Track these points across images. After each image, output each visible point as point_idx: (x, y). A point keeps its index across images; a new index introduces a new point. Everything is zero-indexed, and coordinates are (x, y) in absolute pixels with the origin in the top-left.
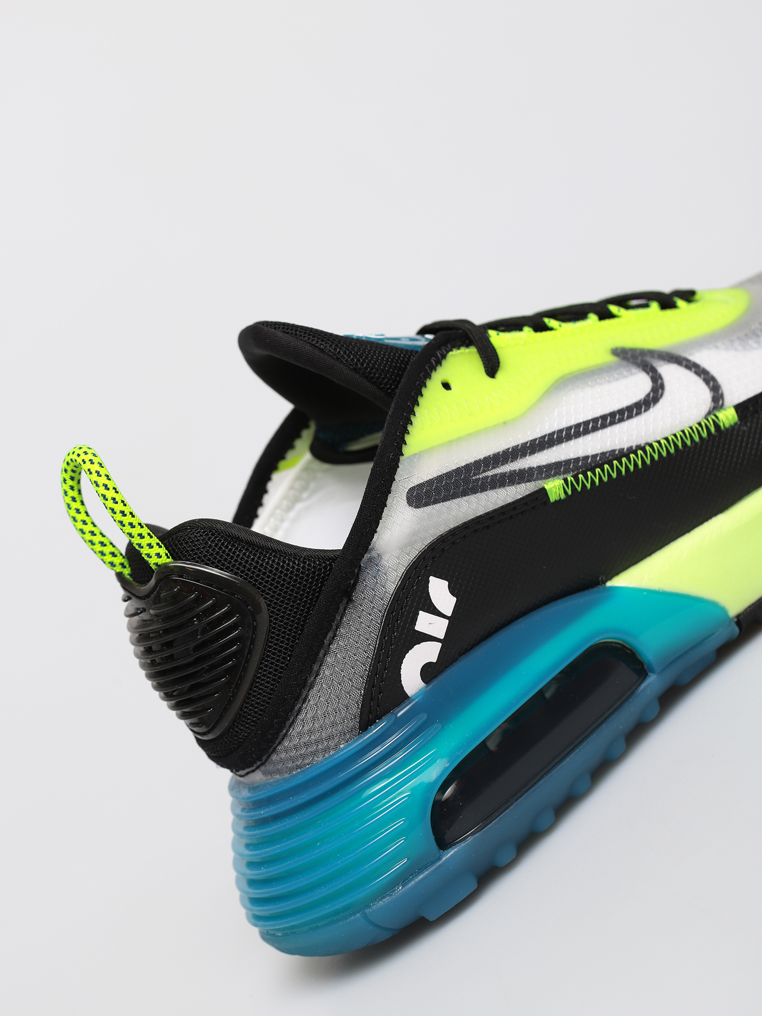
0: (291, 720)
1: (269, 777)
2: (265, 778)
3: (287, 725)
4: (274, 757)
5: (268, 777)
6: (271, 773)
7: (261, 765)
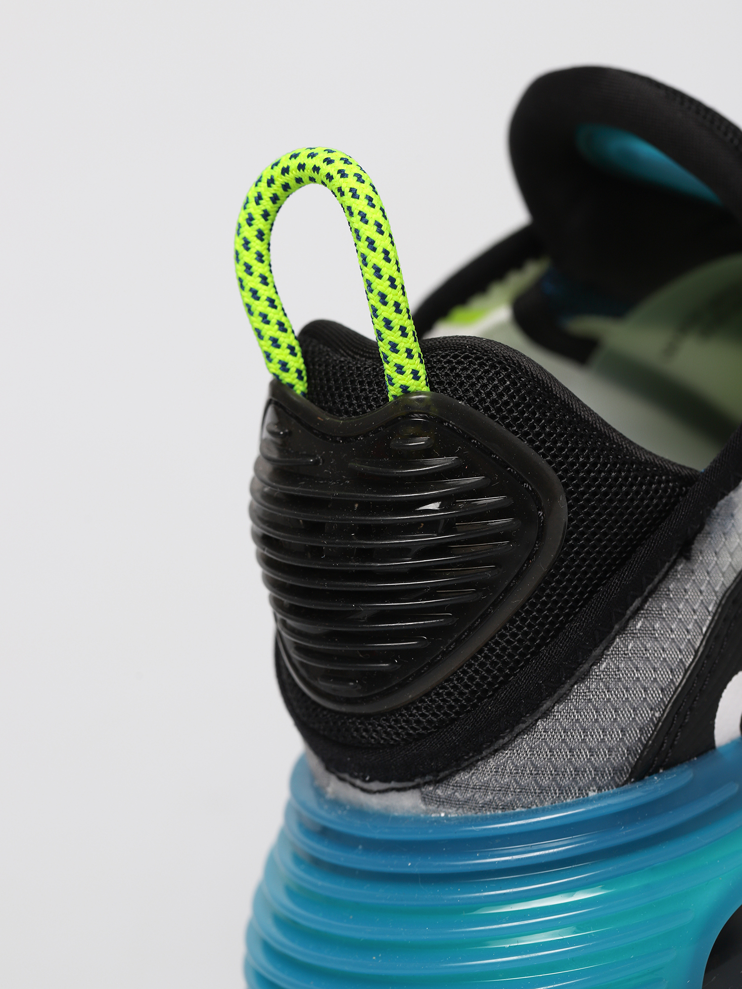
0: (527, 724)
1: (432, 807)
2: (423, 807)
3: (517, 730)
4: (462, 777)
5: (430, 807)
6: (442, 802)
7: (429, 783)
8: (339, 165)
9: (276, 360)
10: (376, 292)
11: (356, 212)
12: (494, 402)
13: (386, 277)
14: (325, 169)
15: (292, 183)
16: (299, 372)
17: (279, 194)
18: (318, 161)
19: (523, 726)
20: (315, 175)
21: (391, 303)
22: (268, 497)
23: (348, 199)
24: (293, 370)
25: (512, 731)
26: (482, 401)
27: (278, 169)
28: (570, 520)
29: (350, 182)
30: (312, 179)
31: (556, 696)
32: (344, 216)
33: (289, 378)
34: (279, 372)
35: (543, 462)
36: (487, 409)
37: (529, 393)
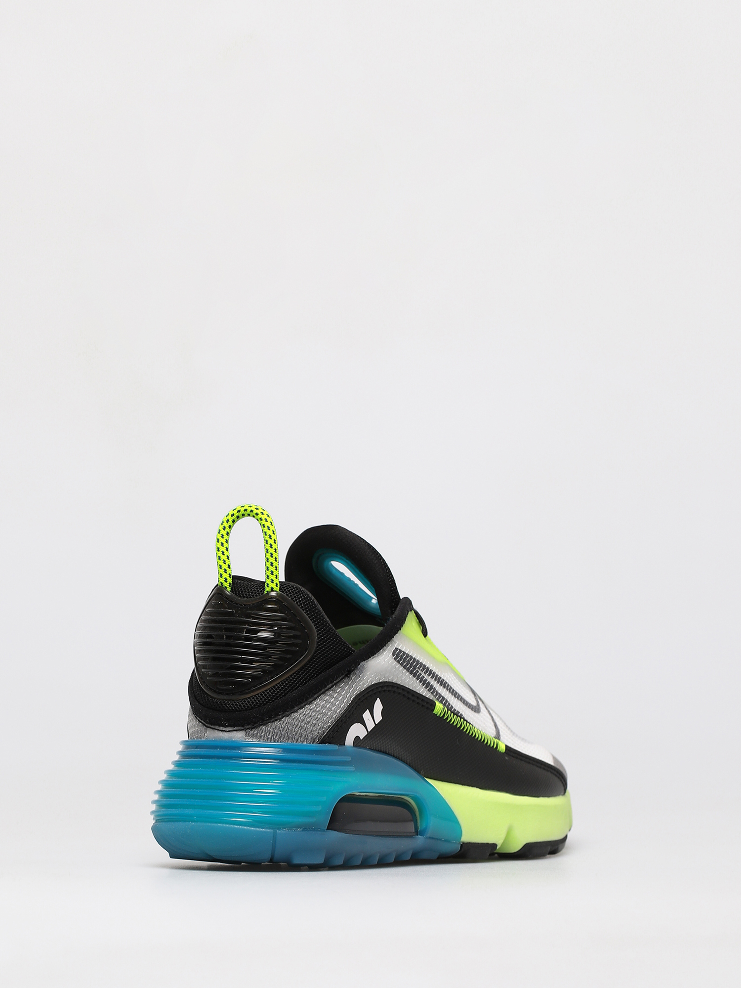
1: (248, 738)
2: (245, 737)
6: (254, 736)
7: (249, 729)
8: (265, 517)
9: (224, 577)
10: (269, 553)
11: (268, 534)
12: (300, 601)
13: (274, 548)
14: (260, 516)
15: (246, 515)
16: (230, 583)
17: (231, 525)
18: (258, 512)
19: (287, 713)
20: (255, 516)
21: (274, 557)
22: (204, 628)
23: (266, 529)
24: (228, 582)
25: (283, 714)
26: (296, 600)
27: (236, 511)
28: (317, 647)
29: (268, 524)
30: (254, 516)
31: (299, 706)
32: (262, 535)
33: (226, 585)
34: (223, 582)
35: (313, 625)
36: (297, 603)
37: (313, 611)
